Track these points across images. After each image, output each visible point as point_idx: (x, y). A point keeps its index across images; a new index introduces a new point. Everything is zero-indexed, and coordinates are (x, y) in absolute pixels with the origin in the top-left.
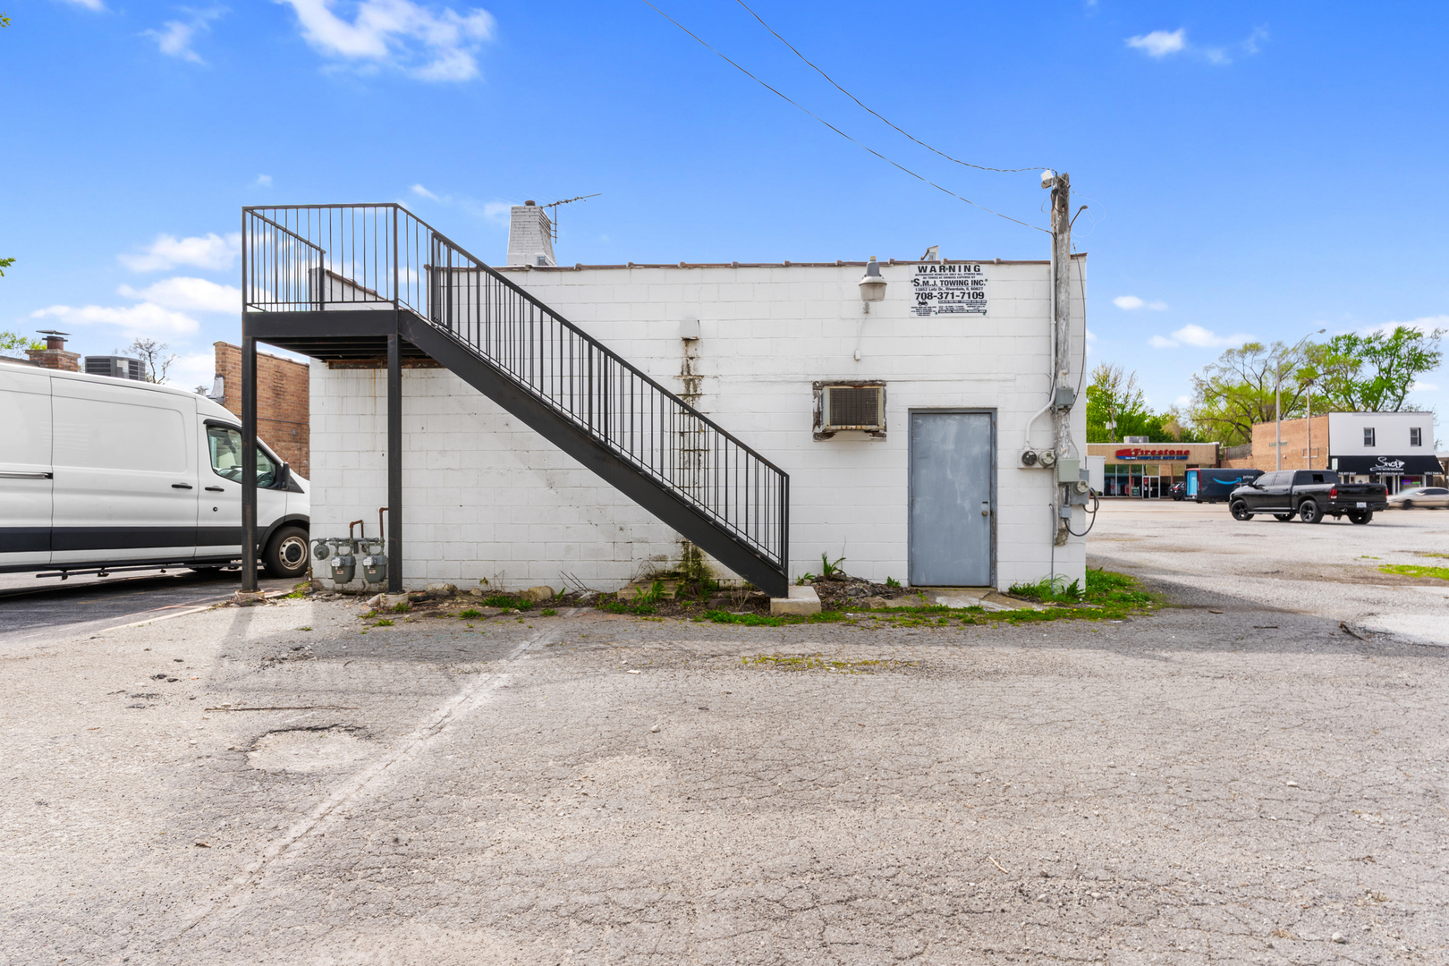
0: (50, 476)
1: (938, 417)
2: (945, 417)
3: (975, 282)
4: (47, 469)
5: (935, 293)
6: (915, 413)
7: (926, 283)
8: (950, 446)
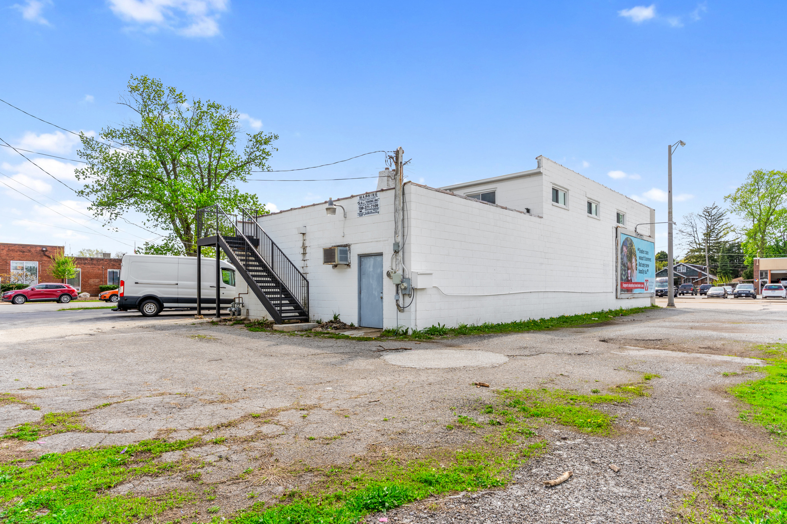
0: (177, 284)
1: (368, 257)
2: (370, 257)
3: (376, 200)
4: (176, 282)
5: (364, 207)
6: (361, 257)
7: (362, 203)
8: (371, 269)
